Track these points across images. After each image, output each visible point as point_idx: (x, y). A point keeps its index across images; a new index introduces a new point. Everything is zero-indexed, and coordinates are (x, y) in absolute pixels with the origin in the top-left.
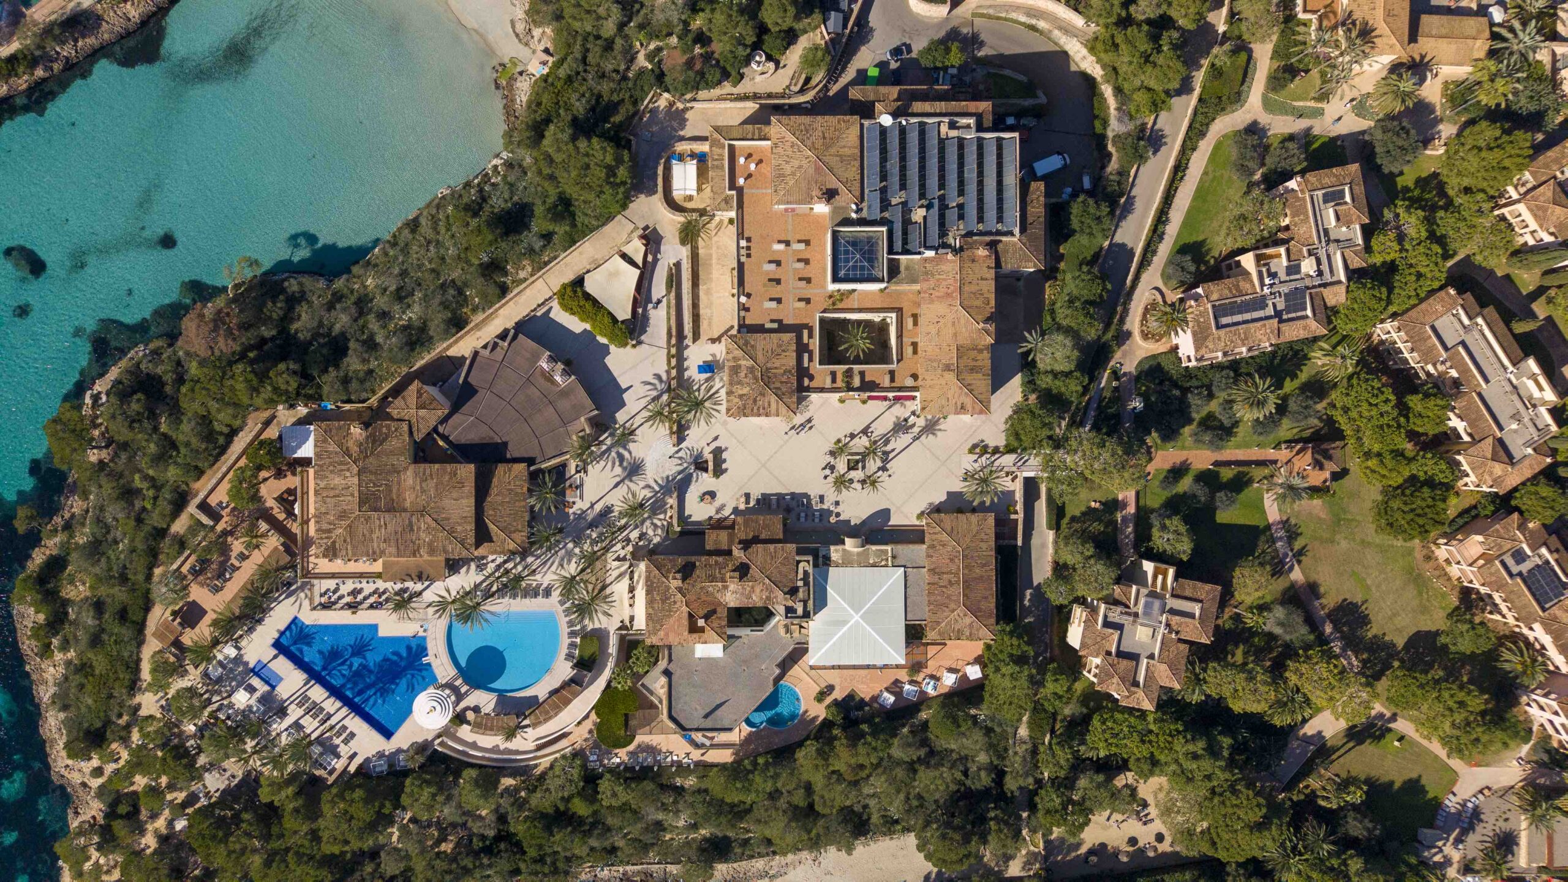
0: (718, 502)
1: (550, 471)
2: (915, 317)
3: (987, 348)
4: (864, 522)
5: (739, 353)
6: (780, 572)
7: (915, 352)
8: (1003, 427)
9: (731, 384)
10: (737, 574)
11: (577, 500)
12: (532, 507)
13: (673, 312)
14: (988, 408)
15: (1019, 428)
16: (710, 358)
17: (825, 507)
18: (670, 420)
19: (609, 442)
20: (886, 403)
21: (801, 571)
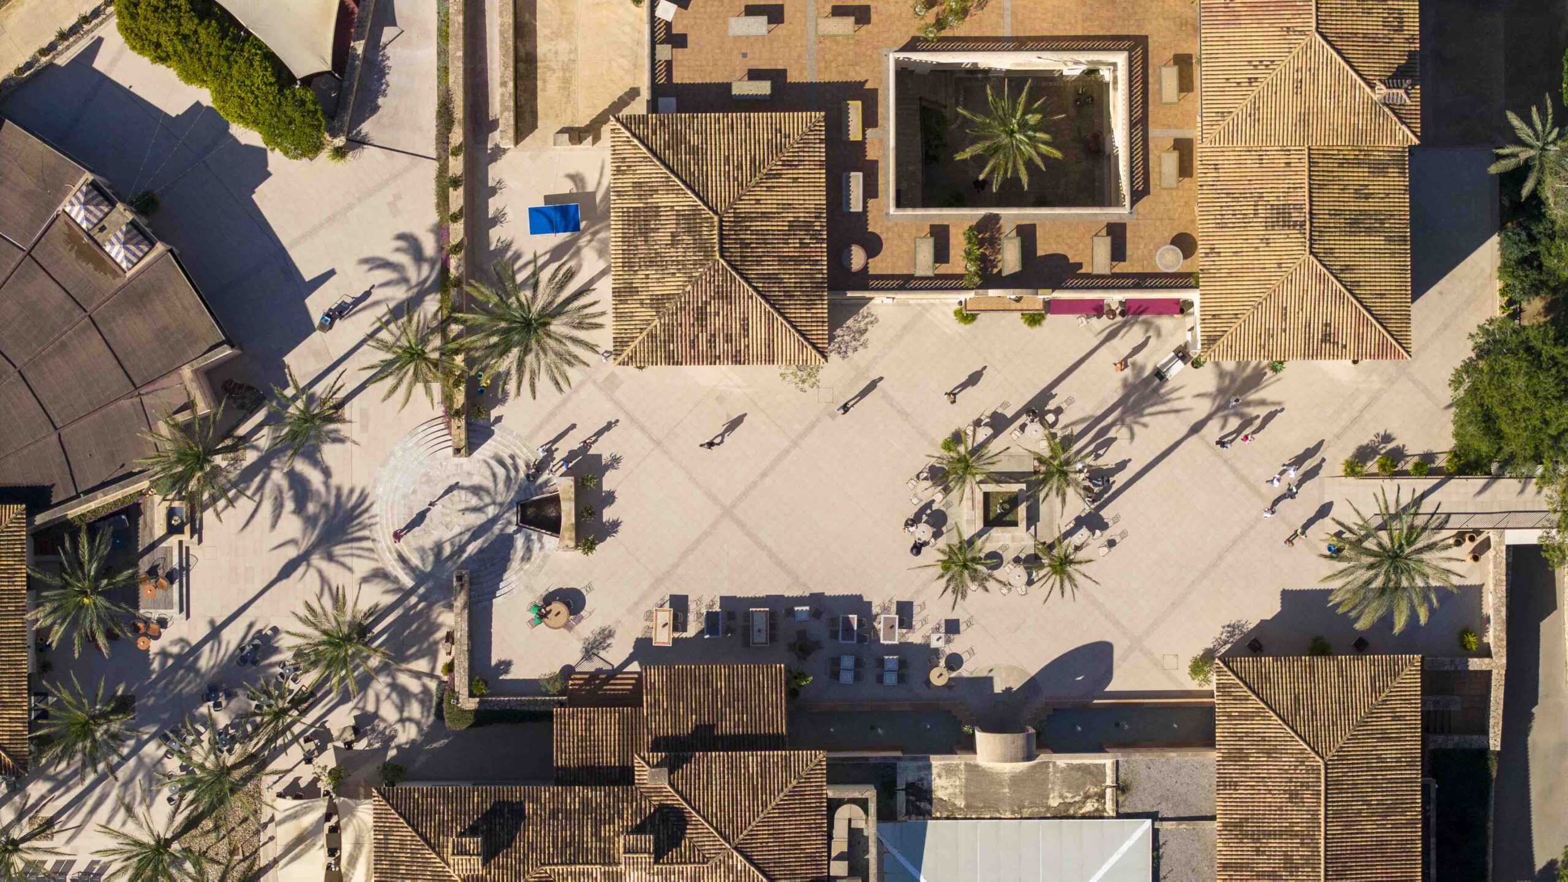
0: (589, 625)
1: (95, 525)
2: (1184, 62)
3: (1398, 162)
4: (1032, 685)
5: (651, 171)
6: (777, 835)
7: (1185, 169)
8: (1447, 395)
9: (628, 264)
10: (647, 840)
11: (173, 614)
12: (42, 635)
13: (457, 50)
14: (1402, 341)
15: (1493, 399)
16: (566, 187)
17: (915, 637)
18: (448, 373)
19: (264, 440)
20: (1102, 324)
21: (840, 832)
